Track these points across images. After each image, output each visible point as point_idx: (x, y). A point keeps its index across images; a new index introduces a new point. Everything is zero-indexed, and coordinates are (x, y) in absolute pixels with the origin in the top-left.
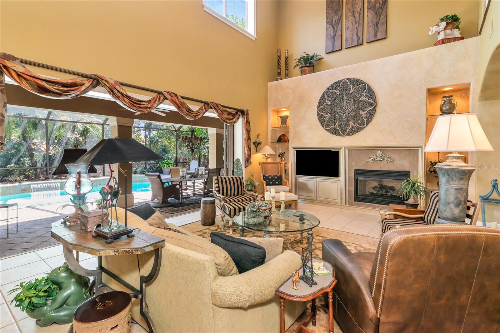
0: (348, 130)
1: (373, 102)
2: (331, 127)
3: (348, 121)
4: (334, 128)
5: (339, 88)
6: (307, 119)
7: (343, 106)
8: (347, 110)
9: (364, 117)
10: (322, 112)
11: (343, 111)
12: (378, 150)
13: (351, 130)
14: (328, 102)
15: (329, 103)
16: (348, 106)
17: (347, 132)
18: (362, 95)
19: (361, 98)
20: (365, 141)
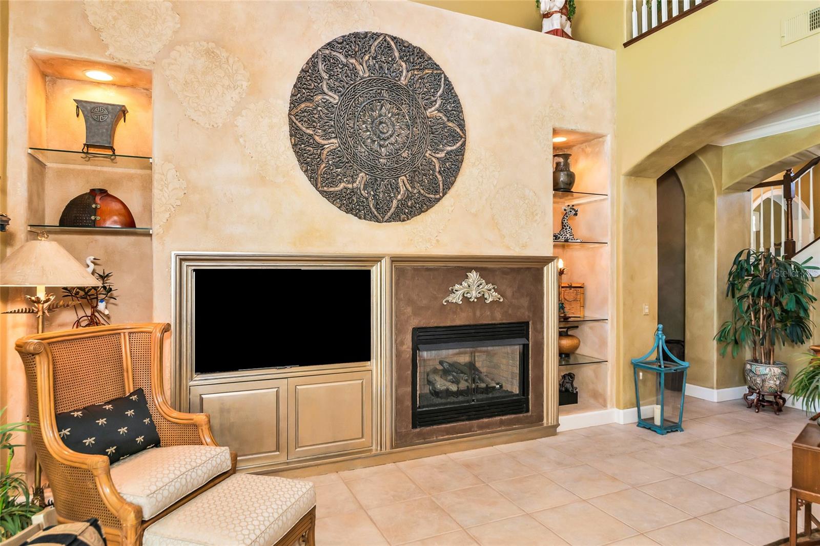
0: (395, 202)
1: (458, 130)
2: (342, 186)
3: (395, 172)
4: (353, 191)
5: (367, 58)
6: (241, 140)
7: (381, 123)
8: (391, 136)
9: (437, 170)
10: (311, 124)
11: (379, 137)
12: (470, 270)
13: (403, 204)
14: (330, 93)
15: (334, 98)
16: (394, 125)
17: (392, 210)
18: (432, 104)
19: (430, 110)
20: (438, 241)
